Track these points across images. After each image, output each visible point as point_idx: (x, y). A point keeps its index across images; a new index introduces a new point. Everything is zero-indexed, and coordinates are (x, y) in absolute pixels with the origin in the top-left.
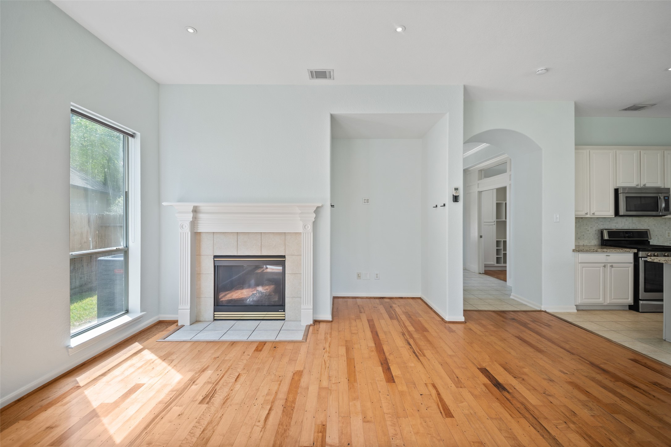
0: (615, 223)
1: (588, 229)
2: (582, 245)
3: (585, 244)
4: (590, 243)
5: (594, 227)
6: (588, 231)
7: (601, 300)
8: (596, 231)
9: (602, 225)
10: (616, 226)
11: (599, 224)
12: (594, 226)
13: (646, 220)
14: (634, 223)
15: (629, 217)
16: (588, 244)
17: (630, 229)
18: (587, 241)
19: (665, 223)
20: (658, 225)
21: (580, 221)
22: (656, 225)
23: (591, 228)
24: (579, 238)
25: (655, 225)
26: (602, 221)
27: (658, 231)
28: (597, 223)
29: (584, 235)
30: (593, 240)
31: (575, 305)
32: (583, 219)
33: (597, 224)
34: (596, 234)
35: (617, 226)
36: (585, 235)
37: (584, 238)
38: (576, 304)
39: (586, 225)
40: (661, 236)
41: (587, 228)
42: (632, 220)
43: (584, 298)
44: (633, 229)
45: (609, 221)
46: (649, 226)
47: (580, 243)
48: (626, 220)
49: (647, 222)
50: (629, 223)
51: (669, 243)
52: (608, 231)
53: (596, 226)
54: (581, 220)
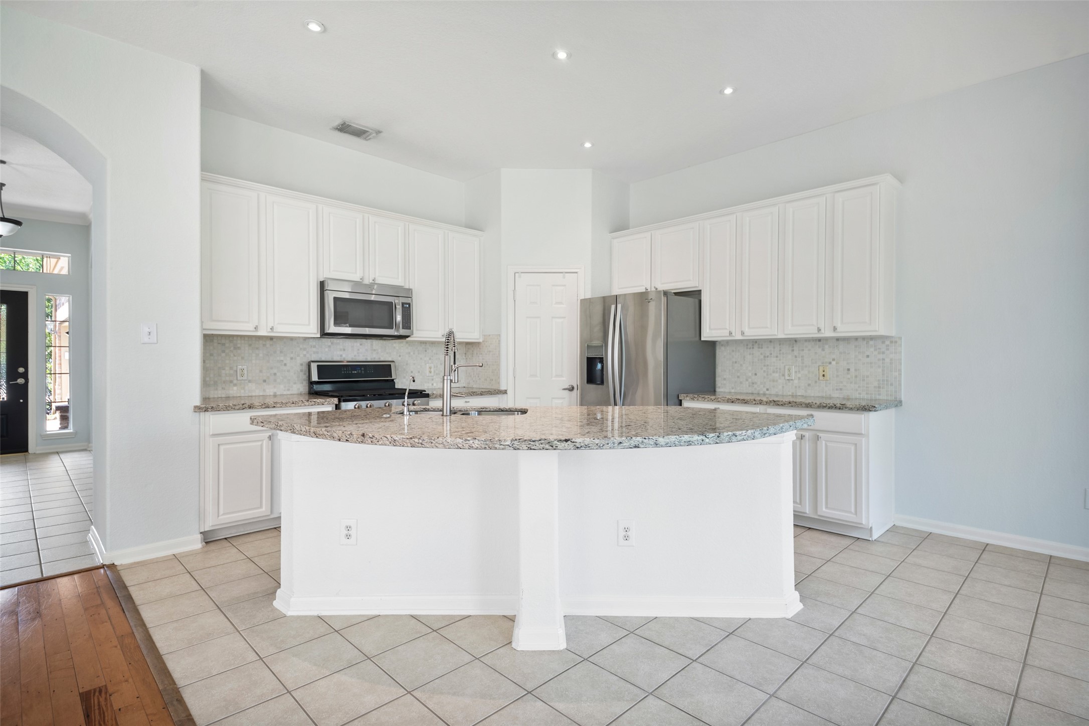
0: (341, 350)
1: (285, 362)
2: (272, 394)
3: (278, 393)
4: (288, 390)
5: (298, 358)
6: (285, 365)
7: (264, 509)
8: (302, 365)
9: (314, 353)
10: (341, 356)
11: (307, 352)
12: (298, 356)
13: (395, 345)
14: (375, 350)
15: (366, 339)
16: (285, 393)
17: (368, 360)
18: (282, 387)
19: (426, 351)
20: (414, 354)
21: (268, 346)
22: (412, 353)
23: (292, 358)
24: (265, 381)
25: (409, 353)
26: (315, 347)
27: (414, 364)
28: (305, 349)
29: (275, 374)
30: (295, 383)
31: (201, 533)
32: (274, 340)
33: (305, 353)
34: (301, 371)
35: (344, 356)
36: (278, 374)
37: (275, 381)
38: (202, 530)
39: (281, 352)
40: (419, 372)
41: (282, 358)
42: (372, 345)
43: (221, 512)
44: (373, 360)
45: (330, 346)
46: (400, 356)
47: (267, 391)
48: (361, 345)
49: (397, 348)
50: (367, 350)
51: (431, 385)
52: (318, 366)
53: (302, 356)
54: (268, 343)
